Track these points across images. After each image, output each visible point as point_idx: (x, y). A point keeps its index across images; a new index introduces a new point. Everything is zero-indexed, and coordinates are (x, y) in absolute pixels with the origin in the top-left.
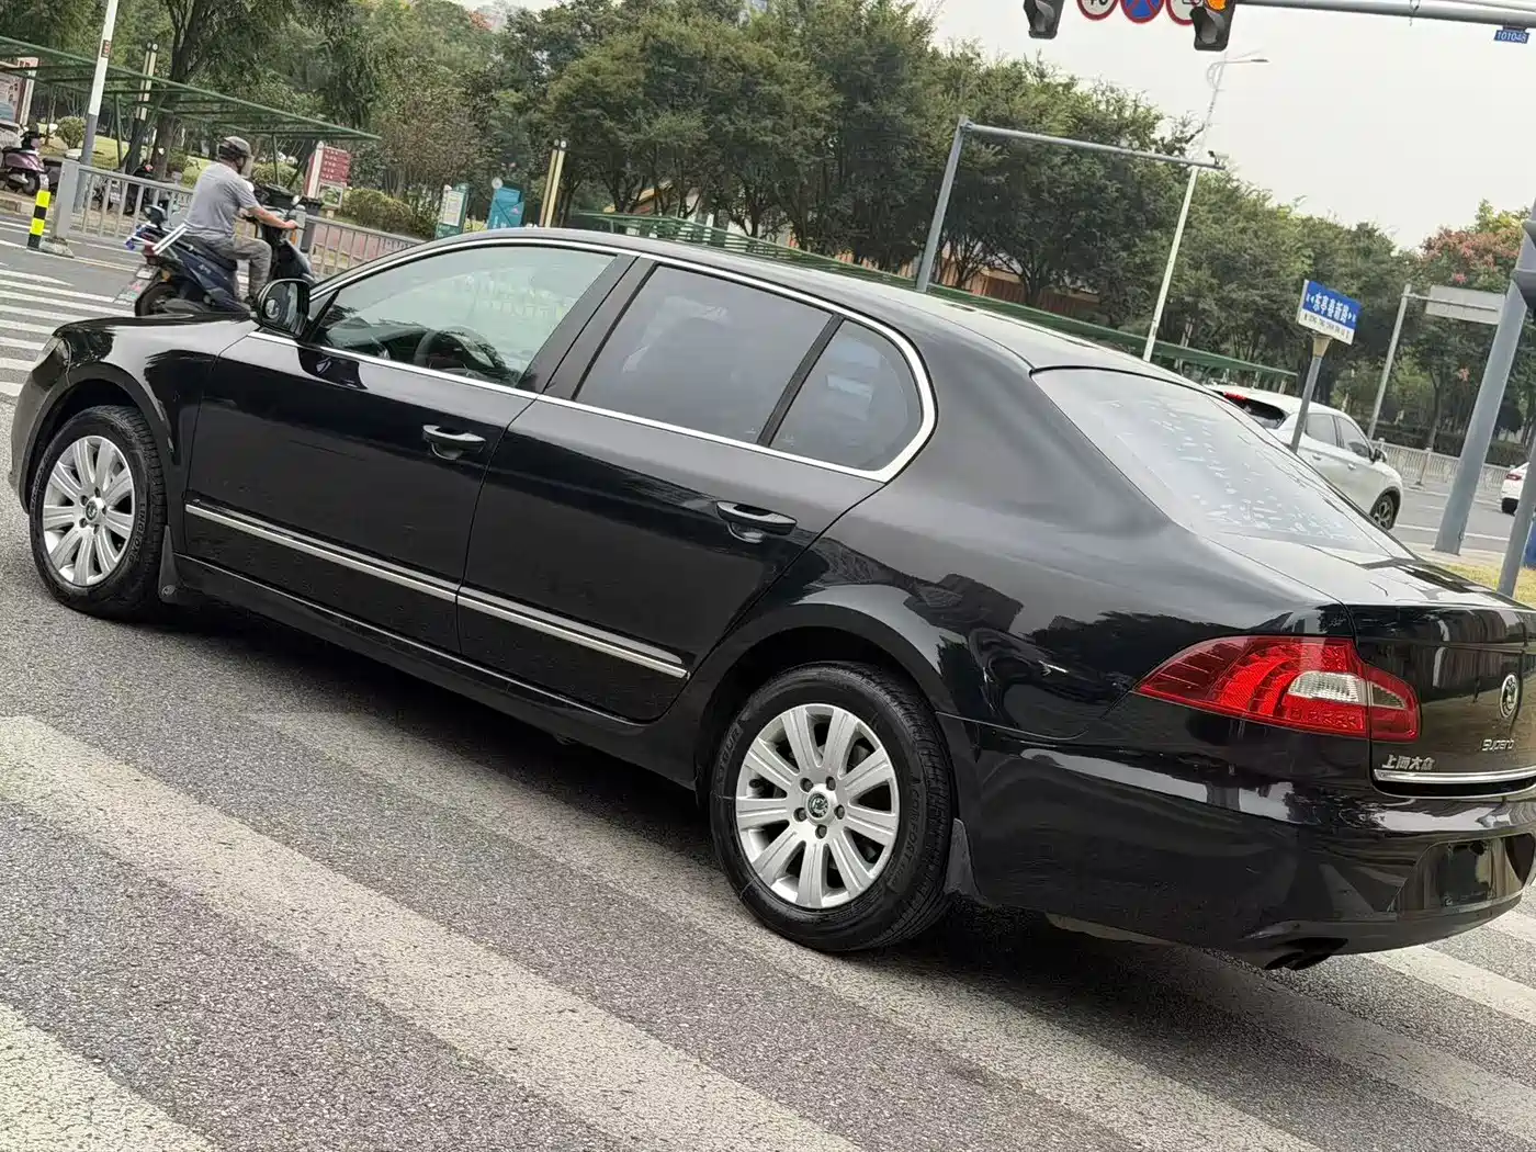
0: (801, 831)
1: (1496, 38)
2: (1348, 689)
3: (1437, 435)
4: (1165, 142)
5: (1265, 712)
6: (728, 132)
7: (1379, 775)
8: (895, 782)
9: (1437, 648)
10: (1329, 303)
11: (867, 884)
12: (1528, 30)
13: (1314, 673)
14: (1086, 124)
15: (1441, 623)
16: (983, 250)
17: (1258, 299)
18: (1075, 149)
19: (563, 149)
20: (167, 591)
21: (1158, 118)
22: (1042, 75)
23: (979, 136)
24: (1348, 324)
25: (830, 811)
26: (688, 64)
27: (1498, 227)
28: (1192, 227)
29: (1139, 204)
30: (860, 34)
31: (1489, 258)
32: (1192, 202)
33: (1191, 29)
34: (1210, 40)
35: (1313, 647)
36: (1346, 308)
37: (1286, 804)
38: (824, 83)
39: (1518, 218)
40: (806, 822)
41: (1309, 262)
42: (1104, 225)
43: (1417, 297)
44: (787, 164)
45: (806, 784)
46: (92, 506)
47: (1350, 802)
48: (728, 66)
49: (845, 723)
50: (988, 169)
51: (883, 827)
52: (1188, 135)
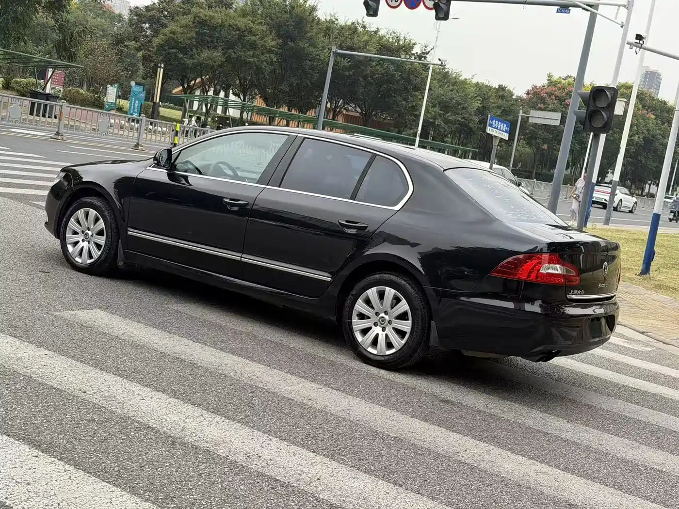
0: (377, 330)
1: (557, 12)
2: (557, 269)
3: (536, 173)
4: (418, 54)
5: (532, 278)
6: (233, 58)
7: (569, 297)
8: (409, 310)
9: (580, 255)
10: (498, 123)
11: (402, 345)
12: (570, 8)
13: (547, 265)
14: (384, 48)
15: (582, 247)
16: (344, 103)
17: (460, 119)
18: (382, 59)
19: (162, 68)
20: (121, 263)
21: (414, 44)
22: (364, 27)
23: (339, 54)
24: (506, 131)
25: (387, 322)
26: (213, 28)
27: (557, 84)
28: (431, 90)
29: (408, 81)
30: (287, 13)
31: (553, 97)
32: (431, 79)
33: (433, 12)
34: (442, 16)
35: (546, 256)
36: (505, 125)
37: (540, 307)
38: (273, 34)
39: (564, 80)
40: (378, 326)
41: (480, 102)
42: (395, 91)
43: (525, 115)
44: (259, 70)
45: (377, 314)
46: (87, 234)
47: (557, 306)
48: (232, 29)
49: (390, 292)
50: (345, 69)
51: (406, 326)
52: (428, 51)
